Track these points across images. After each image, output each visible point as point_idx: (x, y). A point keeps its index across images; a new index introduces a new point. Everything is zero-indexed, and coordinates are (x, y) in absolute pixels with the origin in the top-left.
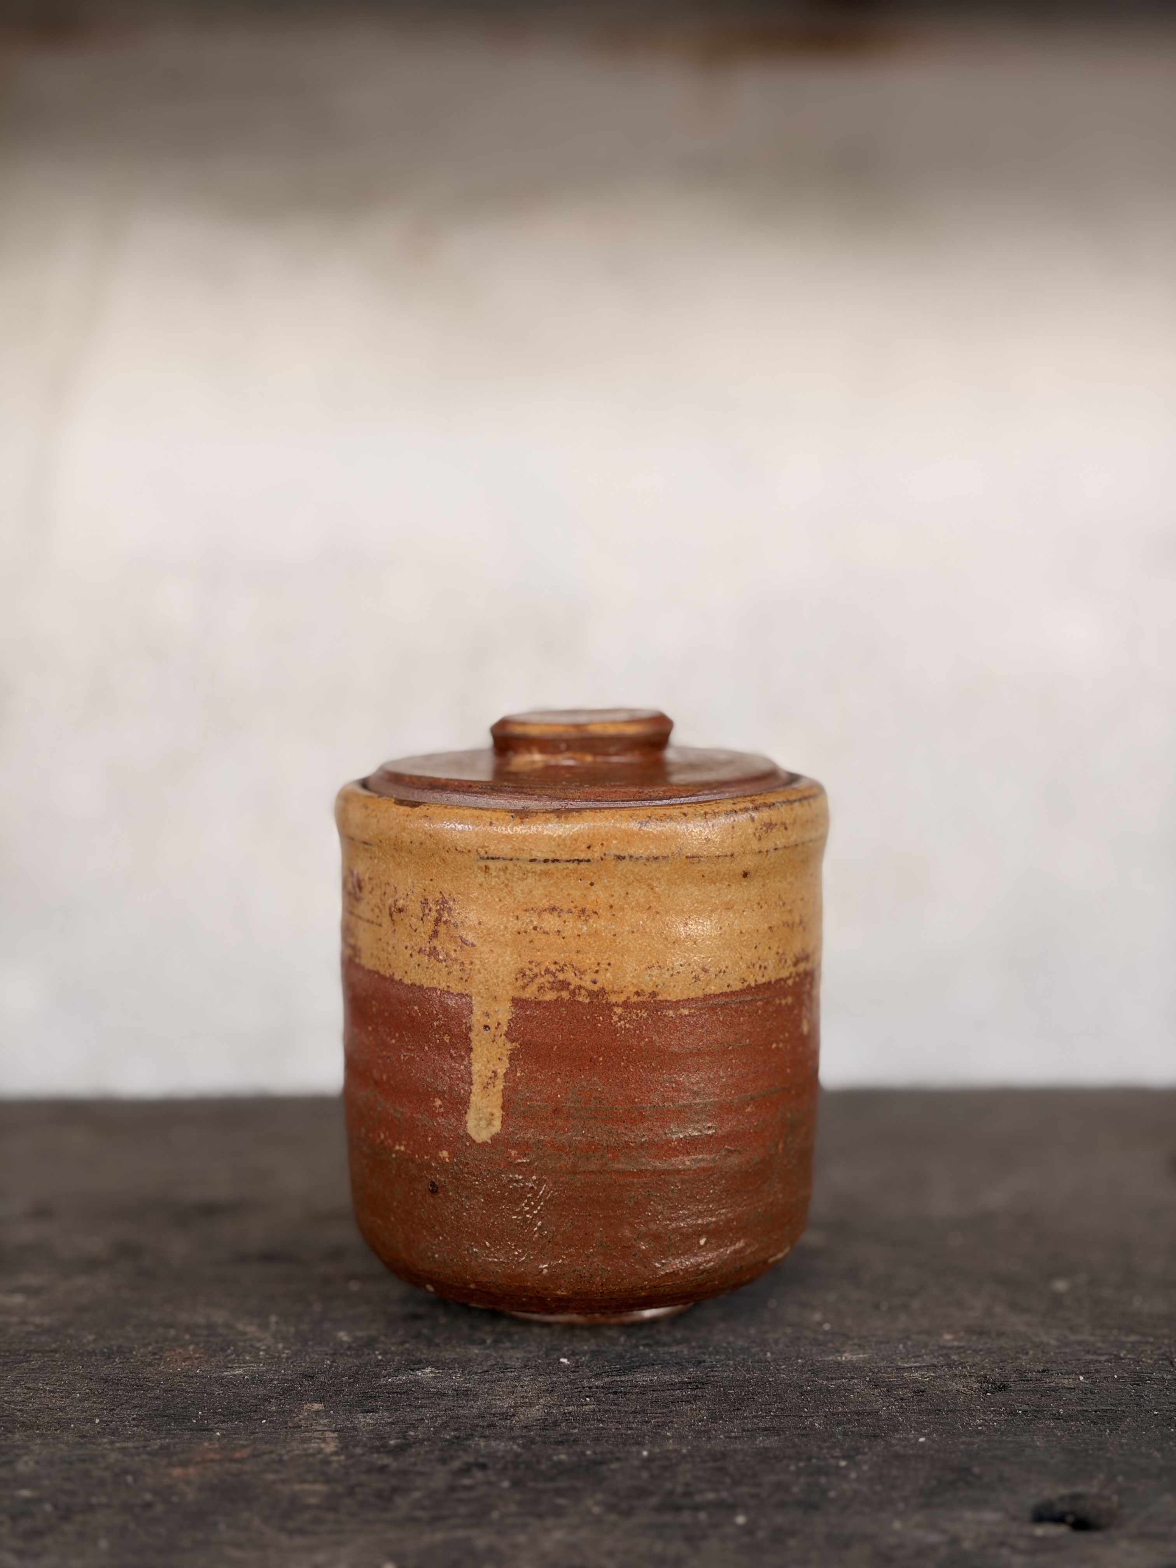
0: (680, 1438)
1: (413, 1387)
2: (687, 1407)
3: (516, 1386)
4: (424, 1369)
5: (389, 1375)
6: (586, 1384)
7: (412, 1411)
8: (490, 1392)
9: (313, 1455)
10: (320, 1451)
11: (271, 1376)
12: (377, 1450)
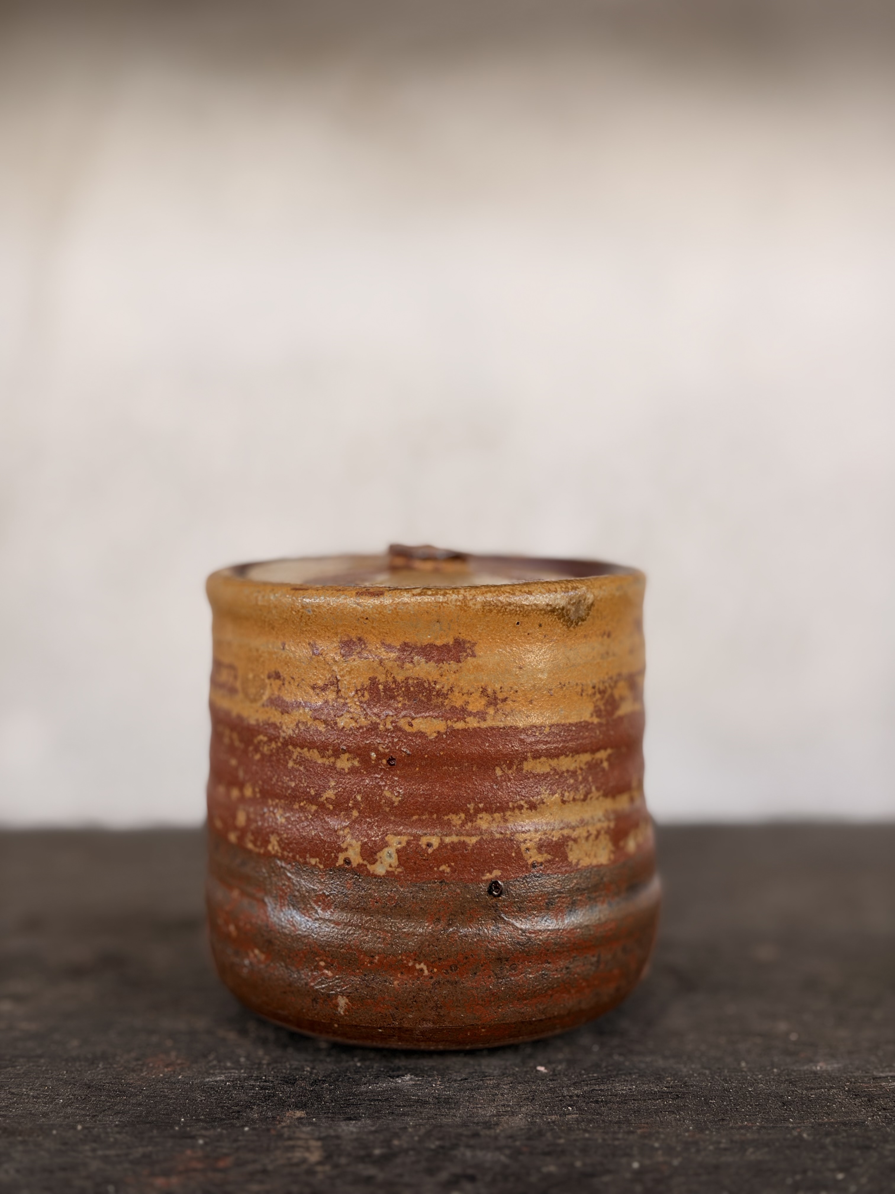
0: (669, 1150)
1: (394, 1094)
2: (670, 1118)
3: (496, 1094)
4: (404, 1076)
5: (369, 1082)
6: (566, 1093)
7: (394, 1119)
8: (471, 1100)
9: (297, 1165)
10: (304, 1161)
11: (252, 1083)
12: (361, 1159)
